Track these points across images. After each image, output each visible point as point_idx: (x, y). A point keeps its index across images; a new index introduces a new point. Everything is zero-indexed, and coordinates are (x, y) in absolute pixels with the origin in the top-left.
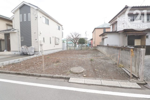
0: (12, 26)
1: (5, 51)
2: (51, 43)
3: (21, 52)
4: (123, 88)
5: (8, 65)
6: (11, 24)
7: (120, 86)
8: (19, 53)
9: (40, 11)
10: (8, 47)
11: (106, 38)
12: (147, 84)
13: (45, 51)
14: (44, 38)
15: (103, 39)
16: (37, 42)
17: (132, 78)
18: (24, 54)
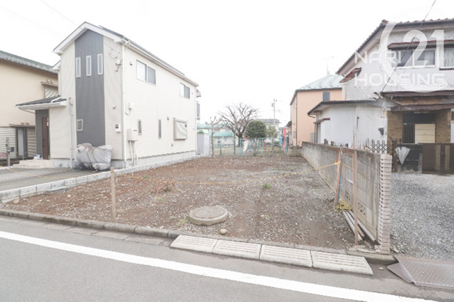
0: (56, 88)
1: (37, 158)
2: (160, 136)
3: (76, 160)
4: (318, 269)
5: (34, 197)
6: (54, 83)
7: (310, 266)
8: (70, 164)
9: (128, 46)
10: (43, 146)
11: (326, 121)
12: (396, 261)
13: (144, 160)
14: (140, 122)
15: (318, 124)
16: (119, 132)
17: (360, 243)
18: (85, 168)
